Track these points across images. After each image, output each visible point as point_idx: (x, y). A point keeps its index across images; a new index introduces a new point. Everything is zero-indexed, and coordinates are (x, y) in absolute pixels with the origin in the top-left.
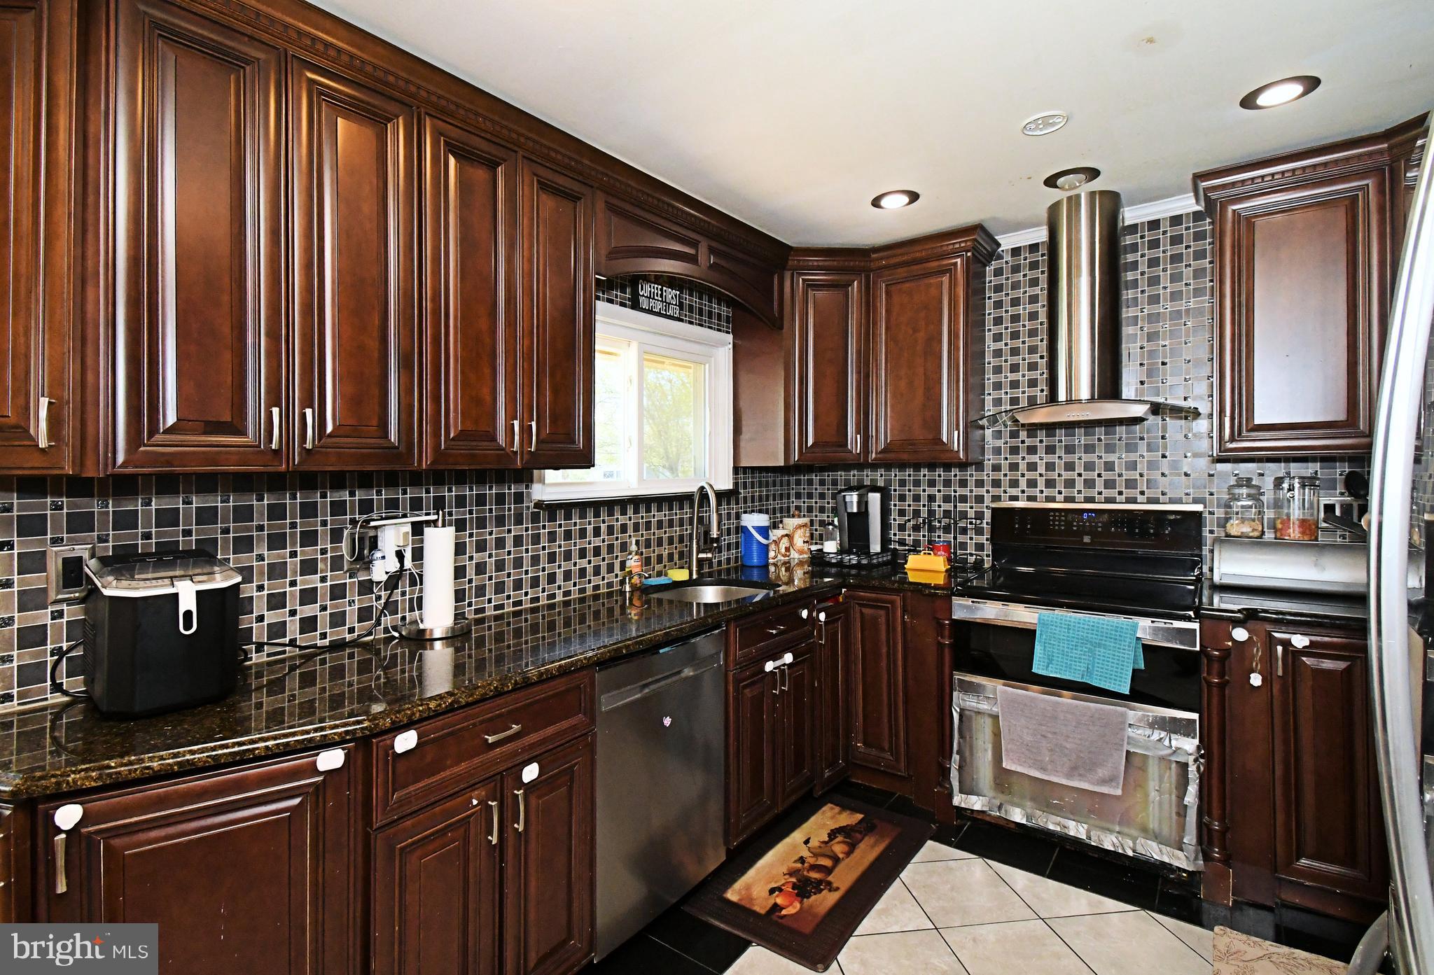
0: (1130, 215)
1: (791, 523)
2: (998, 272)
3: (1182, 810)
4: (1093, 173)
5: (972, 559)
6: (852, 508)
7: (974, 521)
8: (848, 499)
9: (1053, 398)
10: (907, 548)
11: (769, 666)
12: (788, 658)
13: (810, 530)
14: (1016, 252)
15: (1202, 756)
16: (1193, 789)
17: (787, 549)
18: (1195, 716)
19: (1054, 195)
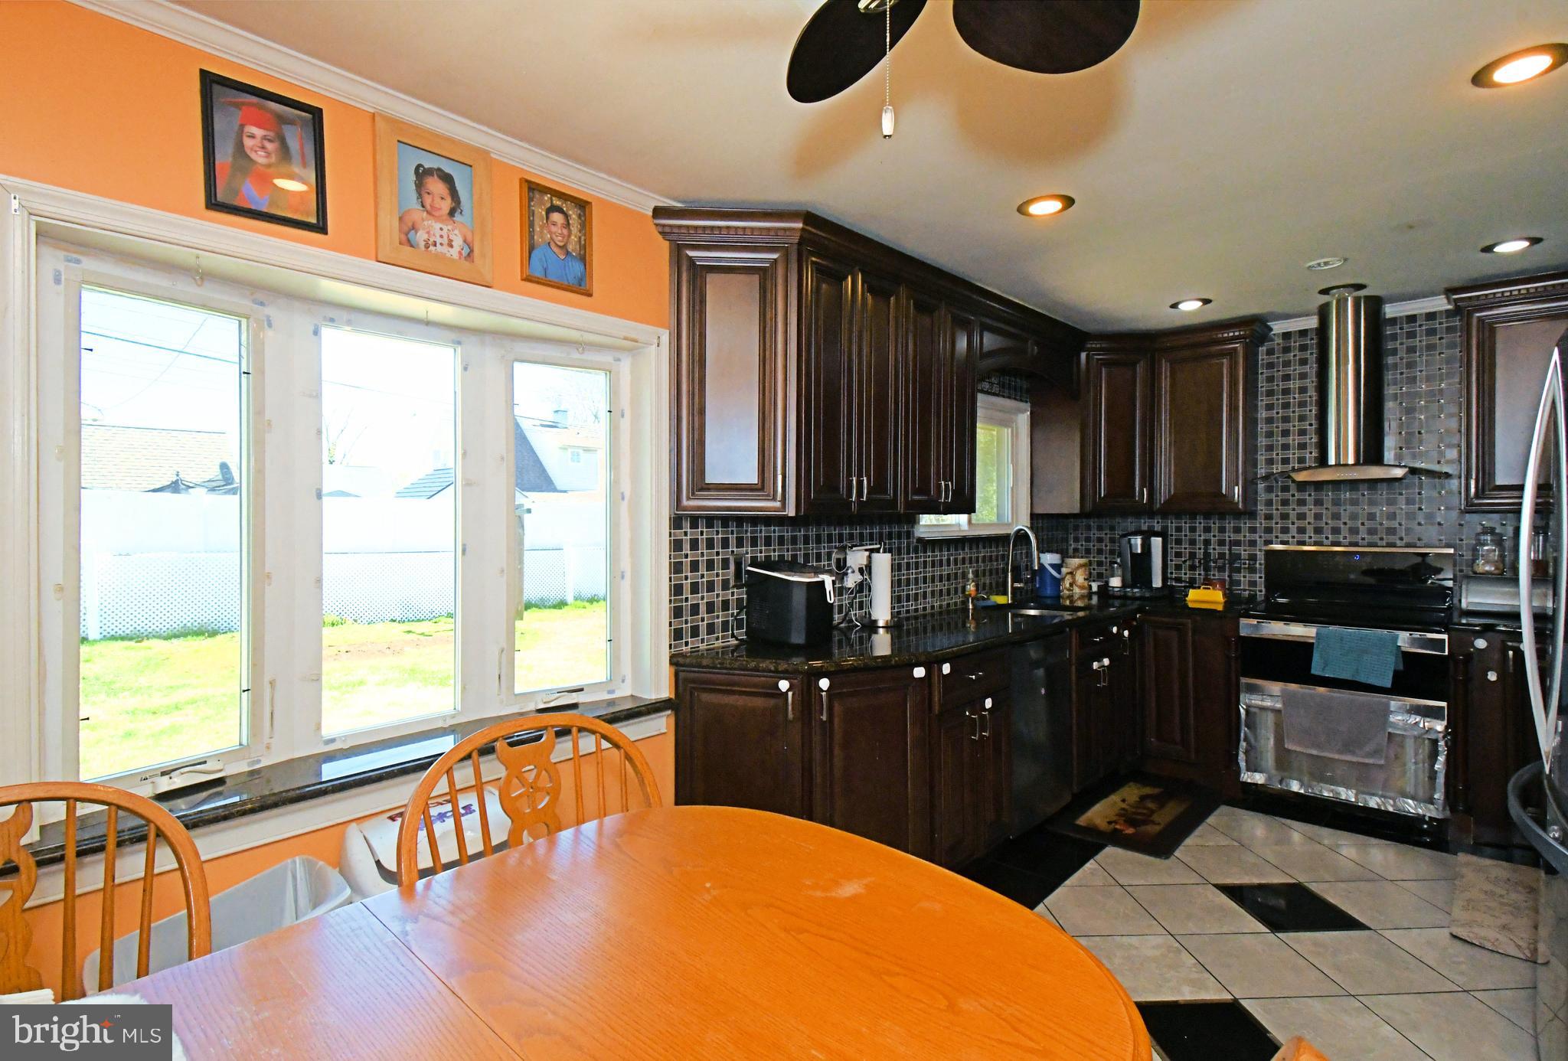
0: (1390, 311)
1: (1075, 562)
2: (1270, 352)
3: (1433, 776)
4: (1360, 287)
5: (1246, 593)
6: (1137, 549)
7: (1247, 562)
8: (1133, 541)
9: (1323, 461)
10: (1183, 585)
11: (1095, 665)
12: (1106, 662)
13: (1090, 569)
14: (1287, 336)
15: (1449, 734)
16: (1442, 759)
17: (1071, 585)
18: (1444, 704)
19: (1325, 299)
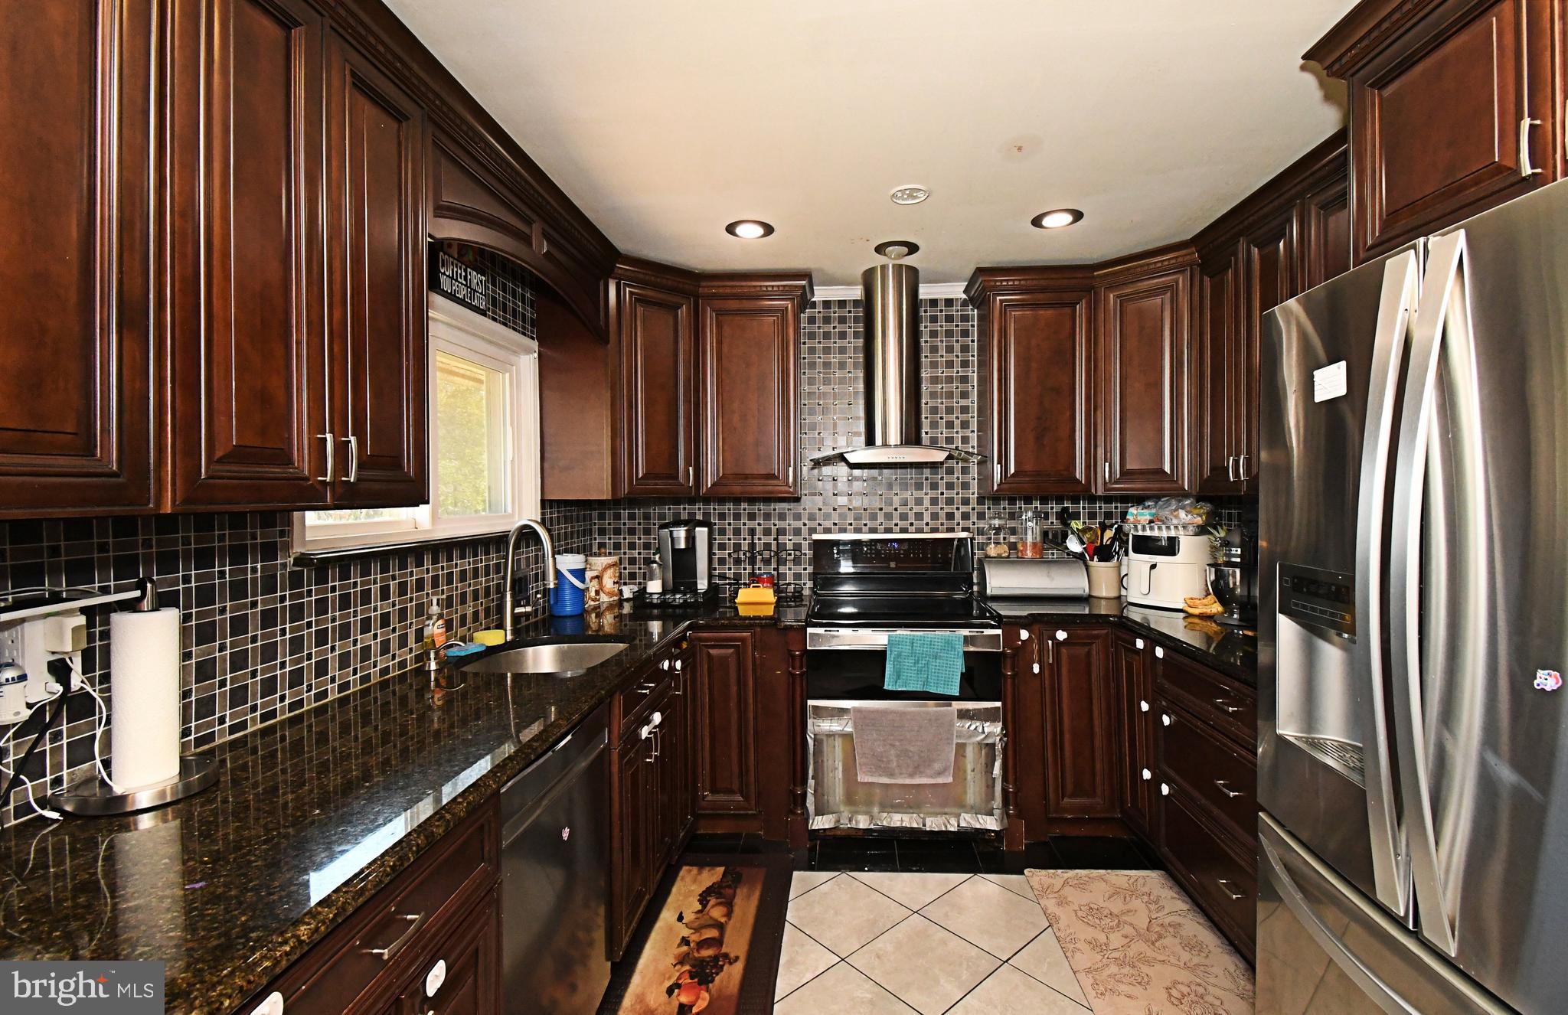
1: (600, 562)
2: (812, 320)
3: (991, 785)
4: (913, 248)
5: (791, 588)
6: (679, 544)
7: (793, 552)
8: (675, 535)
9: (870, 441)
10: (727, 581)
11: (645, 732)
12: (657, 718)
13: (620, 569)
14: (827, 304)
15: (1005, 735)
16: (998, 764)
17: (597, 593)
18: (999, 704)
19: (879, 260)
